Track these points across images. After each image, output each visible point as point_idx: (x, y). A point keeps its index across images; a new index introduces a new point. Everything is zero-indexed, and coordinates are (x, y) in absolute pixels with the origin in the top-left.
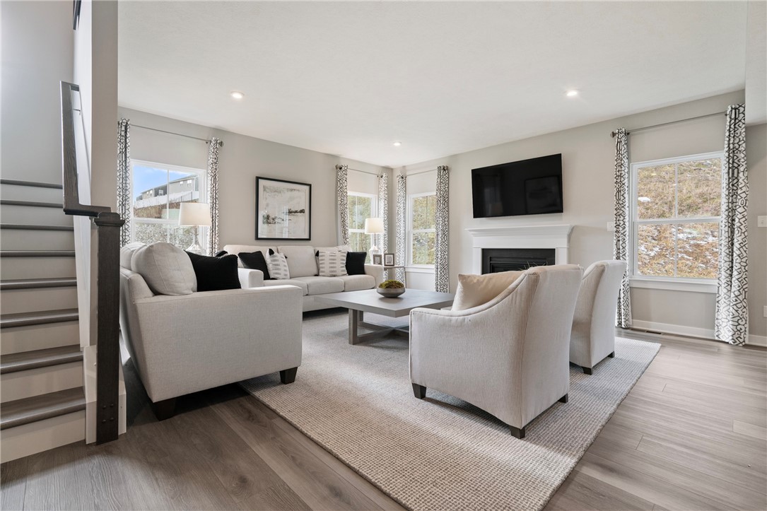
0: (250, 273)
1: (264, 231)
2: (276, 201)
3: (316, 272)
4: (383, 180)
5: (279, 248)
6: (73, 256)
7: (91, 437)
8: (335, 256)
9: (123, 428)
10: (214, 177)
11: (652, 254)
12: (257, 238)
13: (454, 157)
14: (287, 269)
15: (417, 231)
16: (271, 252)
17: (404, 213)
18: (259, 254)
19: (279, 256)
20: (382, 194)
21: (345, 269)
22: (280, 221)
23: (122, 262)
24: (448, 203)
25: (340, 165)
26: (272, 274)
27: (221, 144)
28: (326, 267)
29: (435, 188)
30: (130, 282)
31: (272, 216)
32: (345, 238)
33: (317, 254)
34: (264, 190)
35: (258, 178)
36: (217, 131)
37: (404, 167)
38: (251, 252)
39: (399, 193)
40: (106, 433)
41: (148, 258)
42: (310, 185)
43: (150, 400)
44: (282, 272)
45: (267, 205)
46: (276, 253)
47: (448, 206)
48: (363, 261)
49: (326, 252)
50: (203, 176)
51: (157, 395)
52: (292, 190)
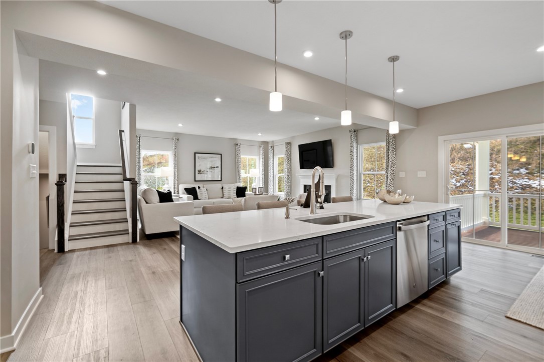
0: (188, 197)
1: (198, 177)
2: (204, 163)
3: (222, 196)
4: (261, 149)
5: (204, 186)
6: (124, 191)
7: (131, 241)
8: (231, 189)
9: (138, 240)
10: (175, 155)
11: (458, 184)
12: (195, 181)
13: (293, 137)
14: (207, 195)
15: (280, 175)
16: (199, 188)
17: (273, 165)
18: (194, 188)
19: (203, 190)
20: (261, 156)
21: (235, 195)
22: (206, 172)
23: (138, 193)
24: (291, 161)
25: (236, 143)
26: (199, 196)
27: (178, 139)
28: (226, 194)
29: (284, 153)
30: (140, 200)
31: (202, 170)
32: (240, 179)
33: (222, 188)
34: (198, 158)
35: (195, 153)
36: (176, 134)
37: (273, 141)
38: (190, 187)
39: (270, 155)
40: (134, 240)
41: (145, 192)
42: (221, 154)
43: (145, 234)
44: (204, 196)
45: (200, 165)
46: (201, 188)
47: (291, 163)
48: (245, 191)
49: (226, 187)
50: (169, 155)
51: (147, 232)
52: (212, 157)
